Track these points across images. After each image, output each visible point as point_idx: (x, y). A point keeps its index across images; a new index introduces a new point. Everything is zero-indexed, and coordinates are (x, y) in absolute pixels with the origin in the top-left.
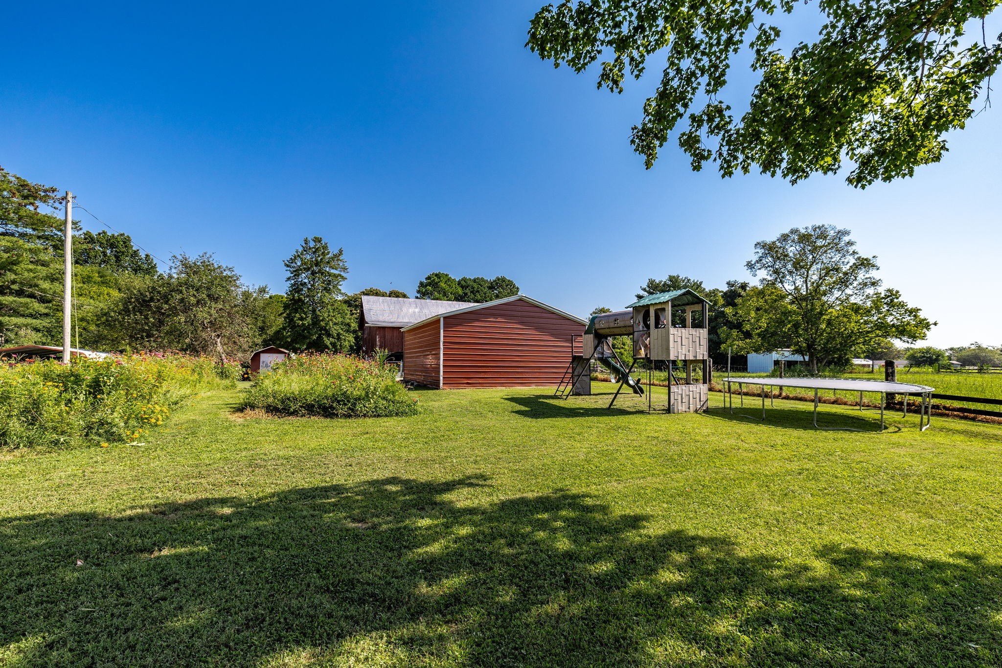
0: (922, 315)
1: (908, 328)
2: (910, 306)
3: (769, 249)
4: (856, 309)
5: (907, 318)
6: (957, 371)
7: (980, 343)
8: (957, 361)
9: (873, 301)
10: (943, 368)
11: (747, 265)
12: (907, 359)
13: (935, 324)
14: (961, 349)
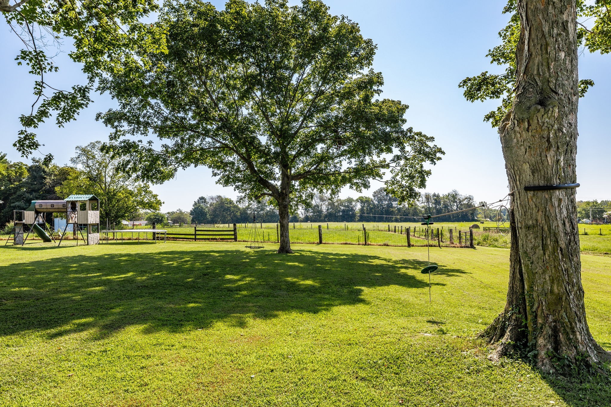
0: (159, 198)
1: (153, 205)
2: (154, 193)
3: (85, 151)
4: (131, 193)
5: (153, 200)
6: (171, 226)
7: (181, 209)
8: (171, 220)
9: (138, 189)
10: (166, 225)
11: (71, 160)
12: (146, 220)
13: (164, 203)
14: (173, 213)
